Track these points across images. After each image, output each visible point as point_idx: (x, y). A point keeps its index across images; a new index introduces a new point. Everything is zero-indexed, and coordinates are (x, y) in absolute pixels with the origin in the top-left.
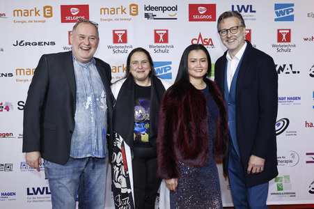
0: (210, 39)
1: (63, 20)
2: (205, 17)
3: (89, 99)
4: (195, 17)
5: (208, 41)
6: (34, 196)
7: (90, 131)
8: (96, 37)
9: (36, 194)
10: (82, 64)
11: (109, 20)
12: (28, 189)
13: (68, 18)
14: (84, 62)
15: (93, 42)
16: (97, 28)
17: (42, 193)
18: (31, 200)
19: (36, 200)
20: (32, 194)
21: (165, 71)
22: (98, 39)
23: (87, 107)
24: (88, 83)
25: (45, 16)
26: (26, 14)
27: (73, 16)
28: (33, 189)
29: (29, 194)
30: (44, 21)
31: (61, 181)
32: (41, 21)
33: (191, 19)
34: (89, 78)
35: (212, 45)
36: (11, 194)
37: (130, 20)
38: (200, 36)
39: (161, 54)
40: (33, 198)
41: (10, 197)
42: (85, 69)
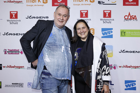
0: (135, 16)
1: (53, 5)
2: (132, 3)
3: (63, 47)
4: (127, 3)
5: (134, 17)
7: (65, 64)
11: (78, 5)
13: (56, 4)
14: (60, 28)
16: (69, 11)
21: (109, 34)
22: (69, 16)
23: (63, 51)
24: (62, 38)
25: (43, 2)
27: (58, 2)
30: (43, 5)
31: (51, 90)
33: (124, 4)
34: (63, 36)
35: (136, 19)
37: (90, 5)
38: (129, 14)
39: (107, 24)
42: (60, 31)
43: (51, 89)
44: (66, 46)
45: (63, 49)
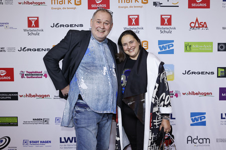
0: (205, 23)
1: (90, 8)
2: (201, 5)
3: (105, 68)
4: (193, 5)
5: (203, 24)
6: (65, 144)
8: (110, 23)
9: (67, 142)
10: (99, 42)
11: (125, 7)
12: (61, 138)
13: (93, 6)
14: (100, 41)
15: (107, 27)
16: (111, 16)
17: (71, 142)
18: (63, 147)
19: (67, 147)
20: (64, 142)
21: (169, 48)
22: (112, 24)
23: (105, 74)
24: (103, 56)
25: (75, 4)
26: (61, 3)
27: (97, 4)
28: (65, 138)
29: (61, 142)
30: (75, 8)
31: (89, 129)
32: (72, 8)
33: (190, 7)
34: (104, 53)
35: (206, 27)
36: (47, 142)
37: (141, 7)
38: (197, 20)
39: (166, 34)
40: (64, 145)
41: (47, 144)
42: (101, 46)
43: (88, 126)
44: (110, 67)
45: (105, 71)
